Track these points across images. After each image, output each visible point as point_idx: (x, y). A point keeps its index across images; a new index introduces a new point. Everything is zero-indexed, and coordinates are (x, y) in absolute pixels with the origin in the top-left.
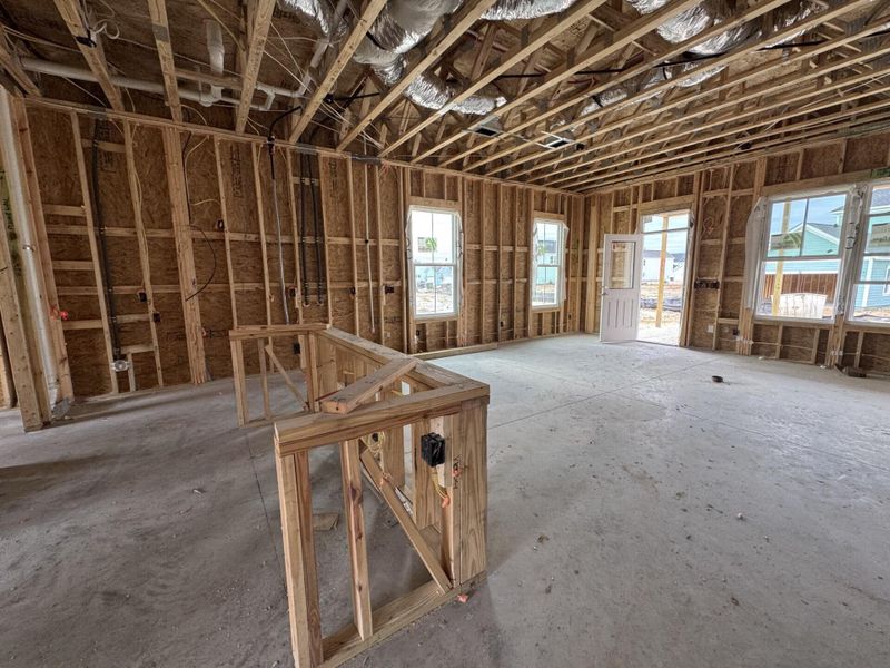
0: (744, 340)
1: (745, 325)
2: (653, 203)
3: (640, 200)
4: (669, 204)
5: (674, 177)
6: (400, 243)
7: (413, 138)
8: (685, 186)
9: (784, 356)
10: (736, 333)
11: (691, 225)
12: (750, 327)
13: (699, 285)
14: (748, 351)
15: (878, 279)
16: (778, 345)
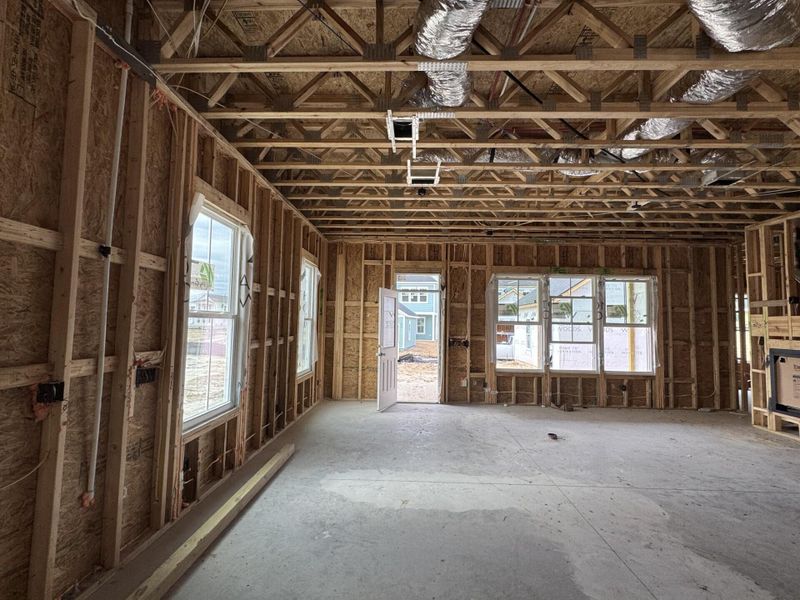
0: (490, 391)
1: (490, 379)
2: (406, 263)
3: (393, 258)
4: (421, 266)
5: (424, 243)
6: (170, 265)
7: (224, 76)
8: (434, 254)
9: (517, 402)
10: (485, 385)
11: (443, 288)
12: (494, 379)
13: (452, 344)
14: (495, 401)
15: (563, 340)
16: (513, 392)
